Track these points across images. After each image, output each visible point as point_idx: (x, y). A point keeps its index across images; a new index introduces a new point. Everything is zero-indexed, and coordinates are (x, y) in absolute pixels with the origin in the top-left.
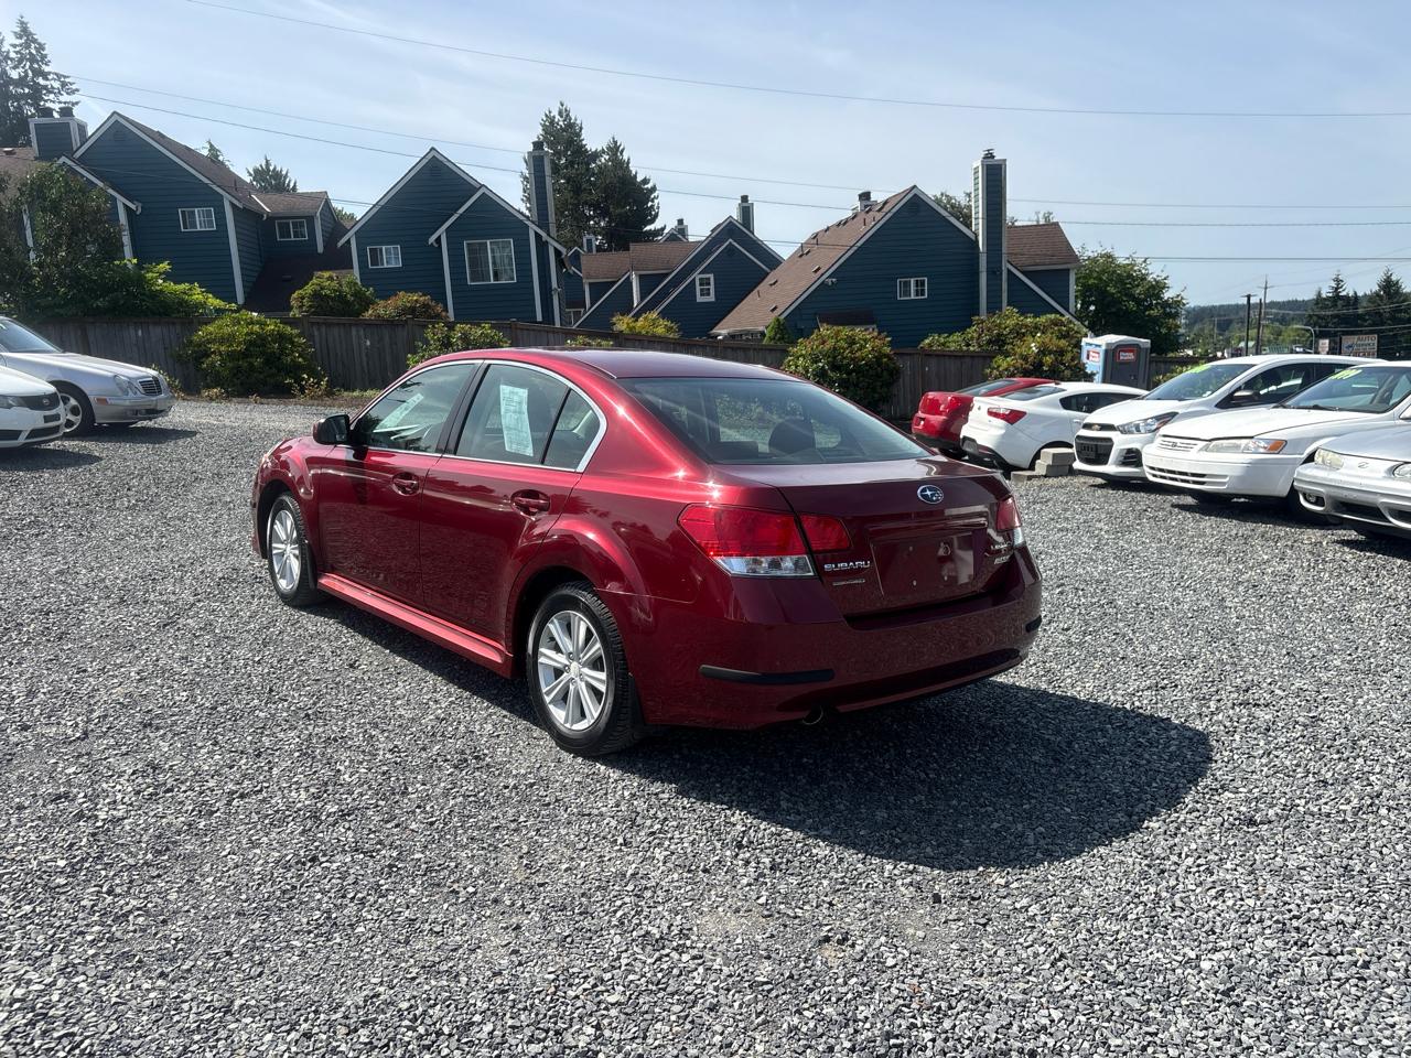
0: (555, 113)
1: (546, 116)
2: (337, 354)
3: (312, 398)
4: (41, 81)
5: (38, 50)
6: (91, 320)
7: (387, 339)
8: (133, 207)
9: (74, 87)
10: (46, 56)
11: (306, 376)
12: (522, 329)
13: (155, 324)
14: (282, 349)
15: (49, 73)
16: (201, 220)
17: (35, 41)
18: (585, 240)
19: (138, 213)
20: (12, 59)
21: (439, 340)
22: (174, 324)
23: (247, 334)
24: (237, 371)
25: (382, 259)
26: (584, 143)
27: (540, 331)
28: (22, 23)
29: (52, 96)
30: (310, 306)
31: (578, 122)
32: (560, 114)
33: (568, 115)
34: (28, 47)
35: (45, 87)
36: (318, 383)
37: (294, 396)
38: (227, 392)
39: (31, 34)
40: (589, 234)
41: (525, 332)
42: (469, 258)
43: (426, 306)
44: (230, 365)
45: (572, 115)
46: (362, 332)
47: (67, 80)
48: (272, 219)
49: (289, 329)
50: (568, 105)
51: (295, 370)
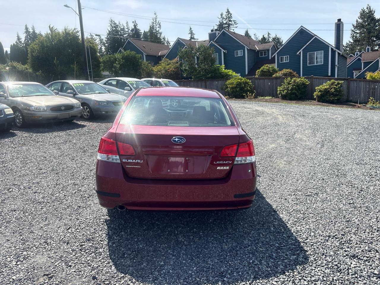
0: (365, 8)
1: (362, 10)
2: (261, 87)
3: (250, 99)
4: (230, 23)
5: (230, 15)
6: (207, 80)
7: (274, 83)
8: (225, 52)
9: (237, 23)
10: (232, 16)
11: (248, 93)
12: (315, 78)
13: (220, 80)
14: (245, 86)
15: (232, 20)
16: (240, 53)
17: (230, 13)
18: (367, 48)
19: (226, 53)
20: (225, 19)
21: (287, 82)
22: (224, 80)
23: (237, 82)
24: (233, 92)
25: (283, 60)
26: (375, 17)
27: (321, 79)
28: (228, 9)
29: (232, 26)
30: (260, 74)
31: (374, 10)
32: (367, 8)
33: (370, 8)
34: (228, 15)
35: (231, 24)
36: (252, 95)
37: (245, 98)
38: (230, 97)
39: (229, 12)
40: (368, 46)
41: (316, 79)
42: (309, 58)
43: (290, 73)
44: (232, 90)
45: (372, 8)
46: (268, 81)
47: (236, 21)
48: (258, 51)
49: (248, 80)
50: (370, 5)
51: (246, 92)
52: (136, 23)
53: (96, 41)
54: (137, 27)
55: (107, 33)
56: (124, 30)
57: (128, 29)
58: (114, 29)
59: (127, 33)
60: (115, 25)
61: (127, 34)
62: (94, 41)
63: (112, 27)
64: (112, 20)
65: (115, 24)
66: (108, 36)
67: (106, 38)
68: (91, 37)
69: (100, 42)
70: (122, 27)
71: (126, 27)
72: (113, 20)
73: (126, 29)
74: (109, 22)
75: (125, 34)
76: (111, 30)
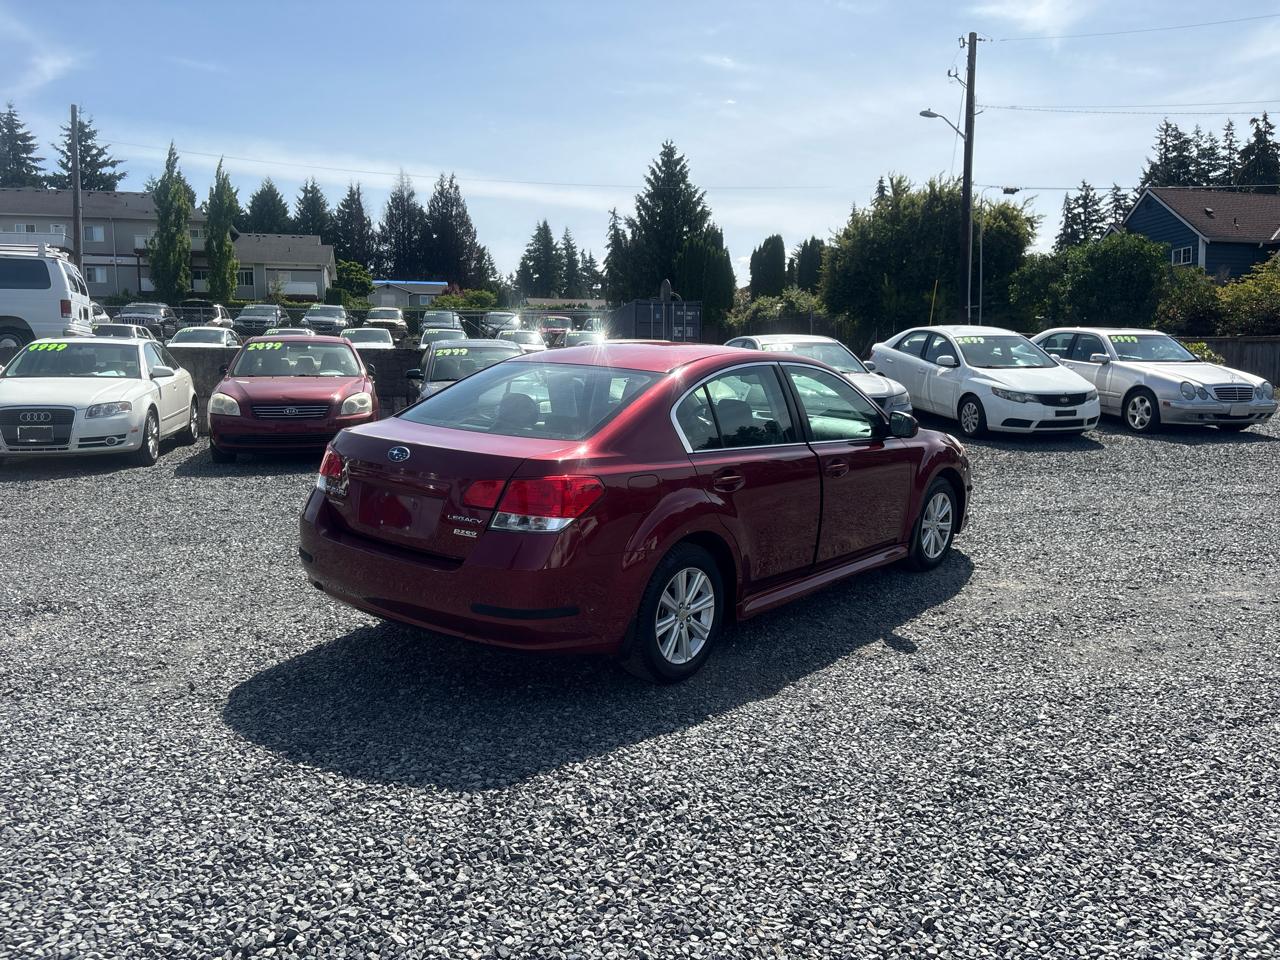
52: (1267, 123)
53: (1101, 205)
54: (1269, 138)
55: (1145, 173)
56: (1213, 154)
57: (1230, 148)
58: (1175, 154)
59: (1226, 163)
60: (1177, 142)
61: (1225, 166)
62: (1094, 205)
63: (1167, 150)
64: (1168, 126)
65: (1178, 136)
66: (1144, 183)
67: (1136, 190)
68: (1083, 193)
69: (1112, 205)
70: (1207, 145)
71: (1222, 144)
72: (1173, 126)
73: (1220, 149)
74: (1158, 134)
75: (1215, 170)
76: (1161, 159)
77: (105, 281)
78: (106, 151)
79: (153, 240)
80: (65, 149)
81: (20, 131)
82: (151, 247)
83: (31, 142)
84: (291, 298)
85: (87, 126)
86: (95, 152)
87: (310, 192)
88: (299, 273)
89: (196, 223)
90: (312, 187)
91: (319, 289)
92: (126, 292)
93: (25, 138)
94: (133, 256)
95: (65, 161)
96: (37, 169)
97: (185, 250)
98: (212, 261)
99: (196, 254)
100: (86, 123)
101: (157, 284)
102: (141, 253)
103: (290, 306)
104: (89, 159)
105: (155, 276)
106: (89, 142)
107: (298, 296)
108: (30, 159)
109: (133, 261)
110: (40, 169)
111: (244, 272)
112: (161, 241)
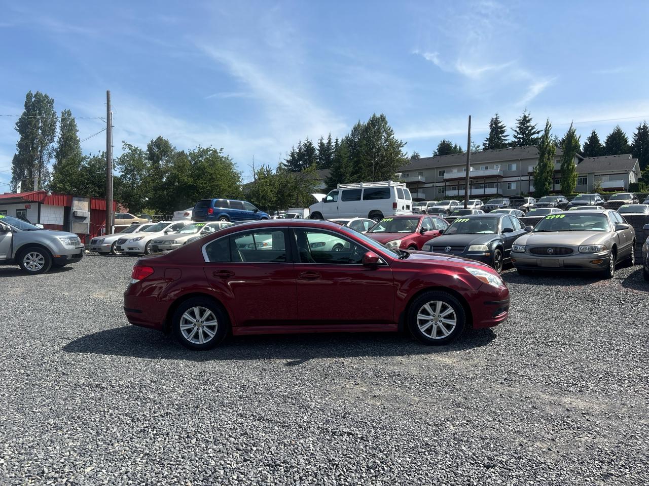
77: (515, 188)
78: (535, 127)
79: (536, 167)
80: (518, 130)
81: (500, 125)
82: (535, 170)
83: (504, 129)
84: (605, 190)
85: (527, 117)
86: (530, 128)
87: (642, 129)
88: (613, 176)
89: (558, 156)
90: (644, 126)
91: (626, 184)
92: (522, 194)
93: (501, 127)
94: (527, 176)
95: (516, 135)
96: (505, 140)
97: (551, 171)
98: (563, 175)
99: (556, 172)
100: (527, 116)
101: (536, 188)
102: (530, 174)
103: (605, 194)
104: (527, 132)
105: (535, 185)
106: (528, 124)
107: (612, 188)
108: (503, 136)
109: (527, 178)
110: (507, 140)
111: (582, 178)
112: (540, 167)
